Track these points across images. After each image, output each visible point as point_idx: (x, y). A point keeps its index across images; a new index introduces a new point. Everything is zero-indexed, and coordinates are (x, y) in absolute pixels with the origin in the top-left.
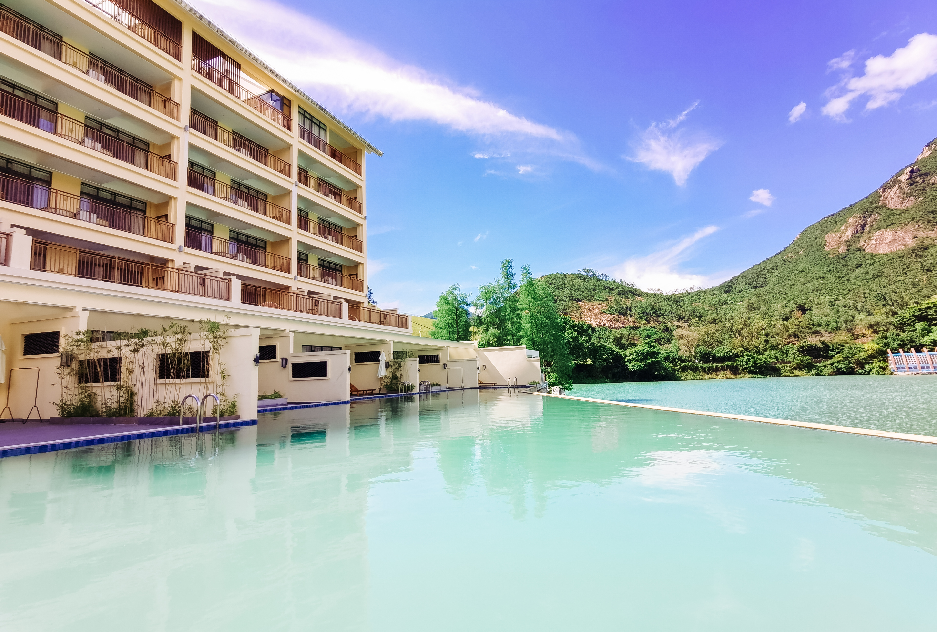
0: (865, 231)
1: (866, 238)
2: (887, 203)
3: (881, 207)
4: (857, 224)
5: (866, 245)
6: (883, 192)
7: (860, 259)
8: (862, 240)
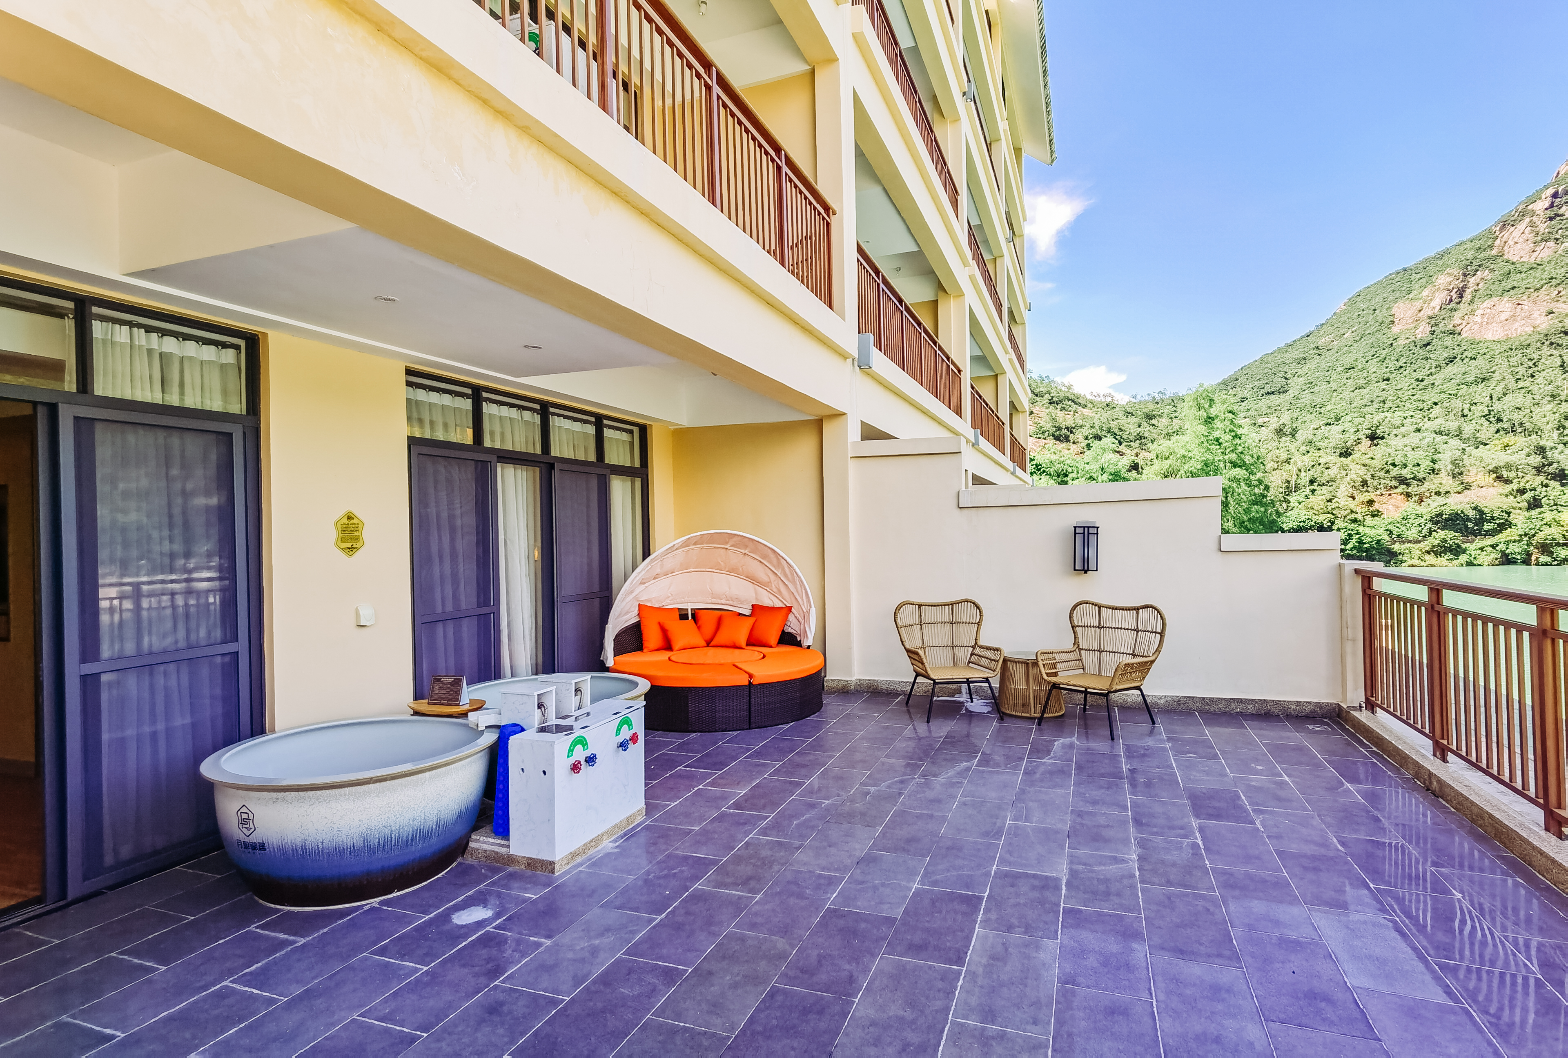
0: (1464, 300)
1: (1465, 311)
2: (1506, 252)
3: (1494, 259)
4: (1451, 288)
5: (1464, 324)
6: (1501, 230)
7: (1454, 349)
8: (1457, 315)
